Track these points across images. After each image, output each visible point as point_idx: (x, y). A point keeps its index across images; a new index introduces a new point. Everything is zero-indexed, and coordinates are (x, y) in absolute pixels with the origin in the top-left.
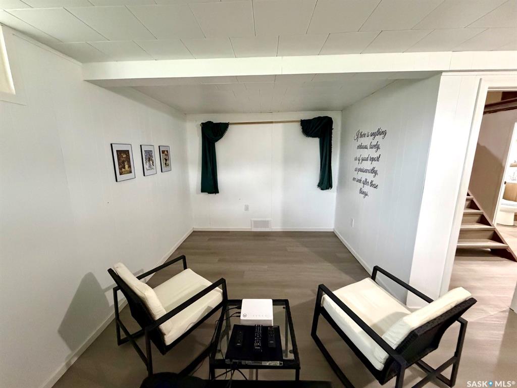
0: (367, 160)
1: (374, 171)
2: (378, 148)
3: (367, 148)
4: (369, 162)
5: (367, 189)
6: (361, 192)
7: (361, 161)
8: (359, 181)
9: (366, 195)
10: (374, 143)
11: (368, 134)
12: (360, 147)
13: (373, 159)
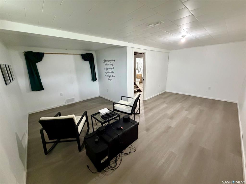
0: (109, 69)
1: (112, 72)
2: (113, 65)
3: (109, 65)
4: (110, 70)
5: (111, 78)
6: (109, 79)
7: (107, 69)
8: (108, 76)
9: (111, 80)
10: (111, 63)
11: (108, 60)
12: (106, 65)
13: (111, 69)
